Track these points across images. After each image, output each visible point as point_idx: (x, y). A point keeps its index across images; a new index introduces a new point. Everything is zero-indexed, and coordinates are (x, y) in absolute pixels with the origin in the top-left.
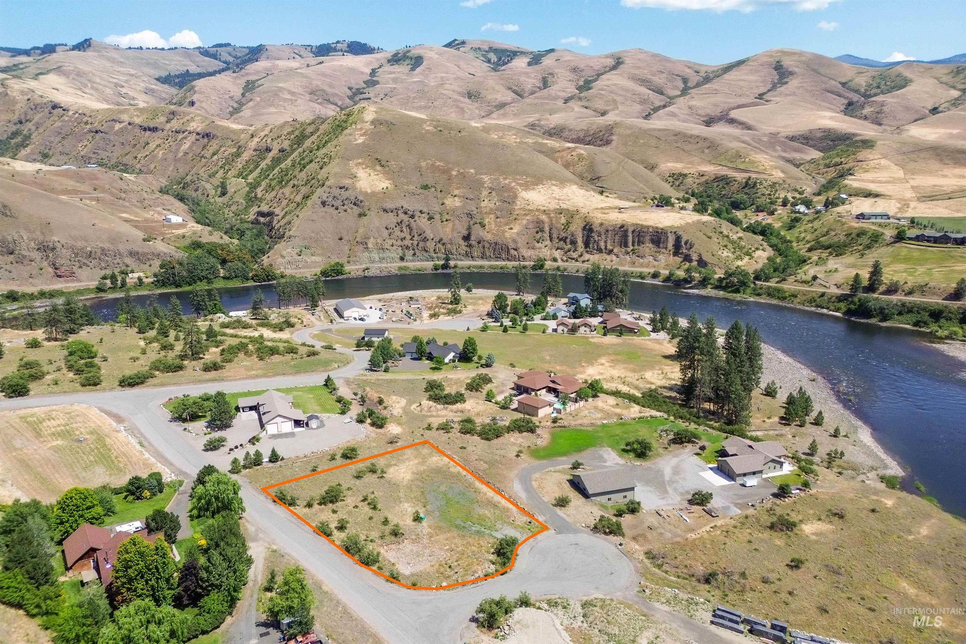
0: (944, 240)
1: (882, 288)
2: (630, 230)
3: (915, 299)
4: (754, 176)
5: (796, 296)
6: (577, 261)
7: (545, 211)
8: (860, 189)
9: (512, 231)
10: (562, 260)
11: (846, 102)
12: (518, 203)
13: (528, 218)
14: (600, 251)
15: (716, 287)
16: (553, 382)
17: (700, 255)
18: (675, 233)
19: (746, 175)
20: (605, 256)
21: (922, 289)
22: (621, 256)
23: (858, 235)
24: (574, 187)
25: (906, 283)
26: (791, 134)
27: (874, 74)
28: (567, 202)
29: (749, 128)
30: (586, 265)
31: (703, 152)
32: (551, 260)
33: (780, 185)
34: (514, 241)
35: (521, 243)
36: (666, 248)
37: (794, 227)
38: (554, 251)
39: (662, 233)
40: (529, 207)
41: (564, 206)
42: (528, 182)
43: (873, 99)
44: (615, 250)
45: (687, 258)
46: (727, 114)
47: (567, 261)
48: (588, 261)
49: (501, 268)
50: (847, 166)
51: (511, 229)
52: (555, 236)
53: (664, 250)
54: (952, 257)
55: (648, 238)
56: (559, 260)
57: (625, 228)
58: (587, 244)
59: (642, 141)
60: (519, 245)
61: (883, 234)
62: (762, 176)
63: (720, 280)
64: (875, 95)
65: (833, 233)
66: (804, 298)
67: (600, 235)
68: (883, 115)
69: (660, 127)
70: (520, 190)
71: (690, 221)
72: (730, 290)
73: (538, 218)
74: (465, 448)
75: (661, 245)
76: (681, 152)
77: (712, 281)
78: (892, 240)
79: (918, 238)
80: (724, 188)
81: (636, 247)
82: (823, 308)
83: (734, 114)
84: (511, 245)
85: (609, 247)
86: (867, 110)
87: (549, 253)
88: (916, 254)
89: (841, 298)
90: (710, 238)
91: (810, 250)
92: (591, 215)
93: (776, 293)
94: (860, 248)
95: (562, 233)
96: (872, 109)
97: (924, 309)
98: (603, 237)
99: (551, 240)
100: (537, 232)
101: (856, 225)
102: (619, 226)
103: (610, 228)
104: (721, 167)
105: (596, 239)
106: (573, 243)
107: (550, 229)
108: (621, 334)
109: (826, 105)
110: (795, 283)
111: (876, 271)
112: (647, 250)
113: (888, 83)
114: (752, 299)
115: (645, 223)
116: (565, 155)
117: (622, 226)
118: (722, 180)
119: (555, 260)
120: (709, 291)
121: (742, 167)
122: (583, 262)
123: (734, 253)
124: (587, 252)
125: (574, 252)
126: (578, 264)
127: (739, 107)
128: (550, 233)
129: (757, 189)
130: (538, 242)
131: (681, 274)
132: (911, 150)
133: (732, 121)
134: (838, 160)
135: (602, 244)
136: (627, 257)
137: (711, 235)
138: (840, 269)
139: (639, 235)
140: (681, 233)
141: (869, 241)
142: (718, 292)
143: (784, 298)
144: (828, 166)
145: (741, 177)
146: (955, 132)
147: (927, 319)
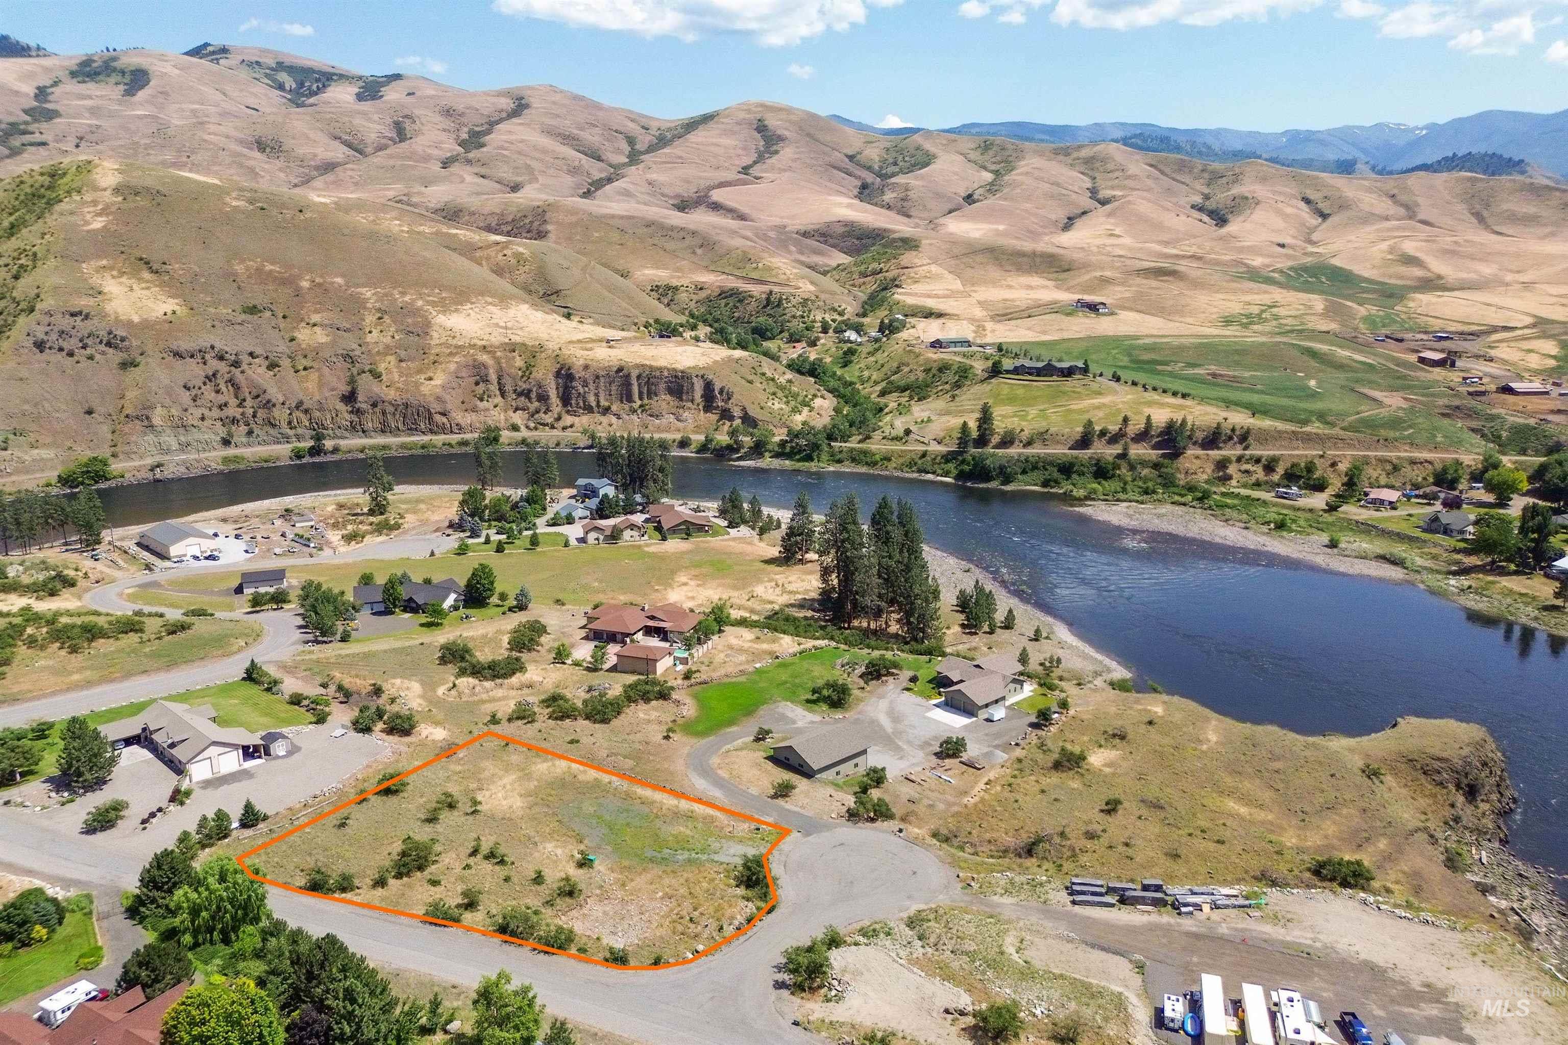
0: (1048, 371)
1: (995, 440)
2: (634, 373)
3: (1036, 450)
4: (776, 289)
5: (889, 460)
6: (553, 427)
7: (485, 347)
8: (917, 307)
9: (432, 382)
10: (527, 427)
11: (859, 184)
12: (435, 335)
13: (457, 359)
14: (589, 409)
15: (777, 455)
16: (652, 618)
17: (744, 409)
18: (702, 377)
19: (766, 288)
20: (599, 417)
21: (1042, 437)
22: (625, 416)
23: (940, 370)
24: (525, 307)
25: (1022, 430)
26: (803, 228)
27: (888, 145)
28: (519, 332)
29: (742, 217)
30: (569, 433)
31: (694, 253)
32: (508, 429)
33: (813, 302)
34: (439, 399)
35: (452, 403)
36: (692, 401)
37: (851, 362)
38: (511, 413)
39: (683, 377)
40: (454, 342)
41: (516, 339)
42: (444, 299)
43: (893, 180)
44: (614, 408)
45: (726, 415)
46: (706, 196)
47: (536, 429)
48: (571, 426)
49: (423, 447)
50: (890, 275)
51: (430, 379)
52: (509, 388)
53: (689, 404)
54: (1064, 393)
55: (662, 386)
56: (523, 428)
57: (625, 371)
58: (565, 400)
59: (597, 235)
60: (449, 406)
61: (971, 367)
62: (786, 290)
63: (783, 444)
64: (893, 175)
65: (906, 369)
66: (901, 460)
67: (585, 384)
68: (910, 203)
69: (618, 212)
70: (434, 313)
71: (718, 358)
72: (798, 457)
73: (475, 360)
74: (577, 741)
75: (684, 397)
76: (662, 252)
77: (770, 447)
78: (986, 375)
79: (1017, 371)
80: (737, 308)
81: (646, 401)
82: (928, 473)
83: (717, 195)
84: (435, 407)
85: (604, 403)
86: (889, 196)
87: (502, 417)
88: (1020, 392)
89: (948, 458)
90: (751, 382)
91: (883, 394)
92: (565, 351)
93: (862, 457)
94: (947, 387)
95: (520, 383)
96: (895, 195)
97: (1051, 464)
98: (592, 386)
99: (503, 394)
100: (477, 384)
101: (935, 357)
102: (615, 369)
103: (602, 373)
104: (724, 276)
105: (581, 391)
106: (543, 398)
107: (499, 378)
108: (688, 535)
109: (833, 186)
110: (884, 441)
111: (986, 418)
112: (663, 405)
113: (907, 159)
114: (831, 469)
115: (654, 364)
116: (493, 254)
117: (620, 370)
118: (731, 296)
119: (515, 428)
120: (767, 462)
121: (754, 275)
122: (564, 428)
123: (787, 403)
124: (568, 412)
125: (545, 413)
126: (555, 432)
127: (721, 185)
128: (499, 383)
129: (785, 309)
130: (481, 400)
131: (723, 438)
132: (963, 251)
133: (716, 207)
134: (875, 266)
135: (592, 399)
136: (635, 417)
137: (750, 378)
138: (933, 418)
139: (648, 383)
140: (710, 377)
141: (957, 378)
142: (782, 462)
143: (875, 464)
144: (864, 275)
145: (757, 290)
146: (1001, 227)
147: (1056, 475)
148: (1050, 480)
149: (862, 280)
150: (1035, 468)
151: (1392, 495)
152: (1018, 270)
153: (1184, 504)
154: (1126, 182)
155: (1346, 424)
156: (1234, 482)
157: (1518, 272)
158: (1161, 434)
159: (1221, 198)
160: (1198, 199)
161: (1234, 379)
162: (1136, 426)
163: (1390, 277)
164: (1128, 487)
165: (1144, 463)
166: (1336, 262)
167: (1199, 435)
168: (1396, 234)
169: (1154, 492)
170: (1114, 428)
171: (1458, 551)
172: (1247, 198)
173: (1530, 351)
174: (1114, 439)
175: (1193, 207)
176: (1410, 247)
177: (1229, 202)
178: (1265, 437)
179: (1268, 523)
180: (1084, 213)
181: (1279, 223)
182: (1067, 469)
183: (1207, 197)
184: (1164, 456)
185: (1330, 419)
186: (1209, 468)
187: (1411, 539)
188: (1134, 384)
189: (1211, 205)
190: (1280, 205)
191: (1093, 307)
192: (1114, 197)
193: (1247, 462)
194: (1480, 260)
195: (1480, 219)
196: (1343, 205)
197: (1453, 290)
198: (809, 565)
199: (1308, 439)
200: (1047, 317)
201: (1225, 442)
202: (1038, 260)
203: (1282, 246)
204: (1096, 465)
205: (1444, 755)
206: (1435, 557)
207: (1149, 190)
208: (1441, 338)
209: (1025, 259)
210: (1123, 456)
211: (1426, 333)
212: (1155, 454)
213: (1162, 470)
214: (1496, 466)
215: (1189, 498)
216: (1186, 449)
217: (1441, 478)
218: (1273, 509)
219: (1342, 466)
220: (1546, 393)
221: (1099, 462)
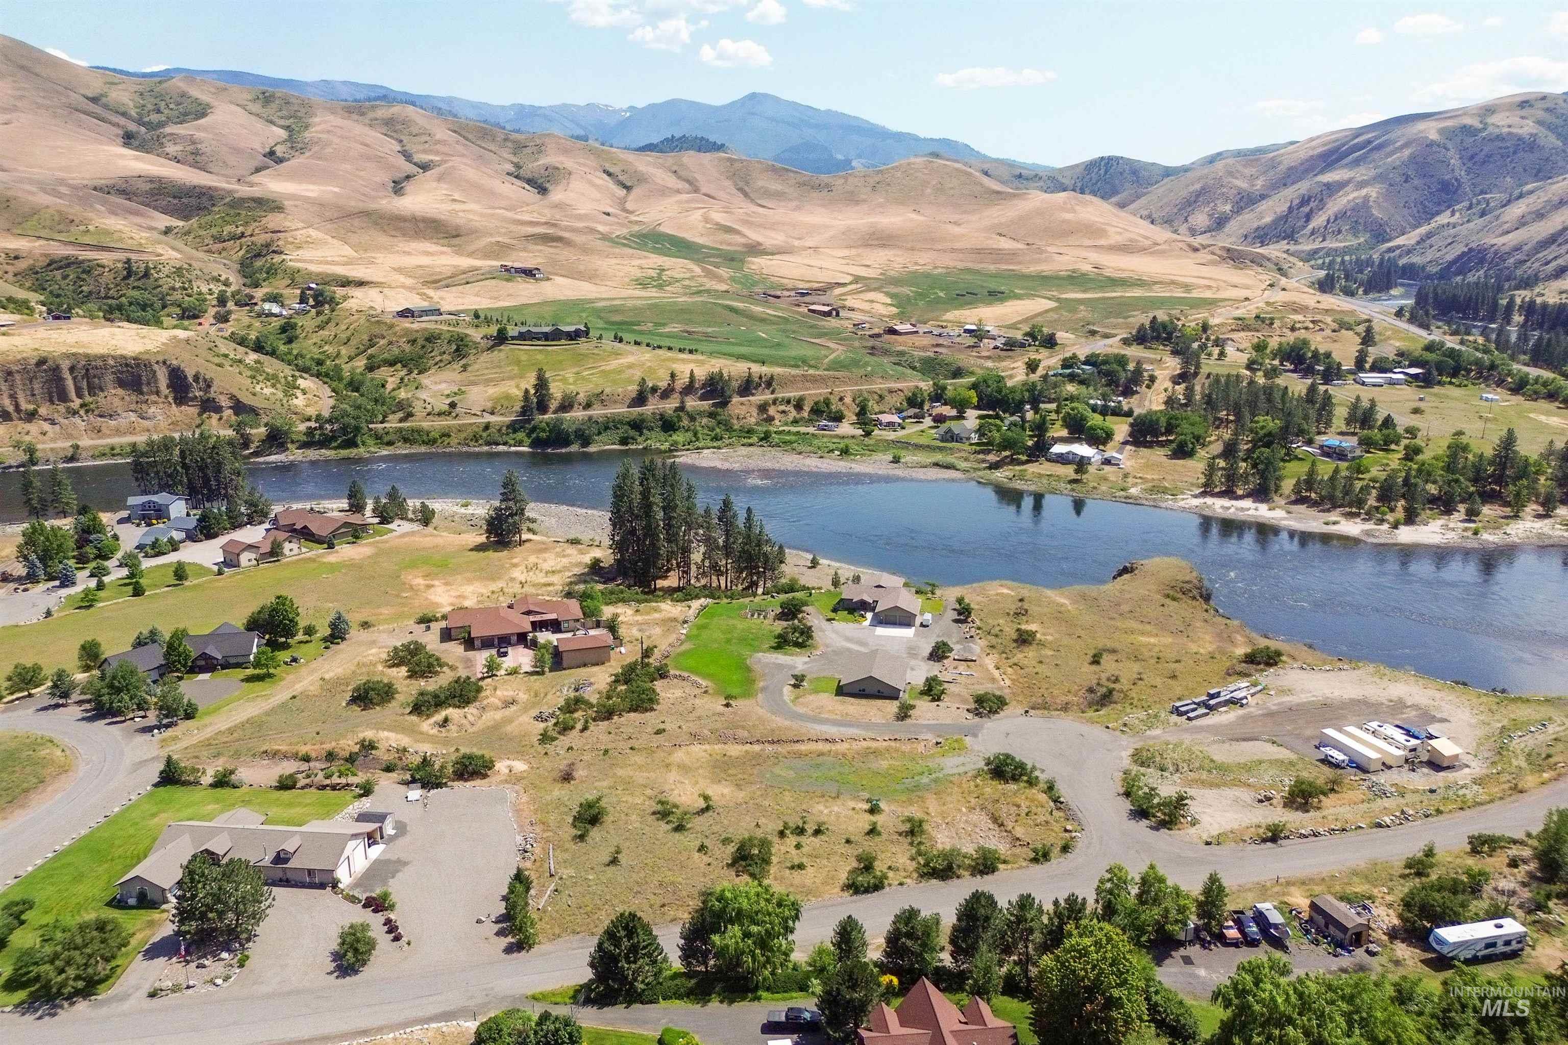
0: (555, 336)
1: (553, 405)
2: (65, 365)
4: (133, 257)
5: (449, 436)
8: (328, 275)
15: (305, 445)
17: (232, 397)
18: (164, 363)
19: (123, 256)
20: (23, 425)
21: (598, 398)
22: (62, 420)
23: (428, 340)
25: (578, 393)
33: (187, 270)
36: (158, 393)
37: (297, 337)
39: (138, 365)
44: (43, 411)
45: (209, 406)
50: (258, 240)
53: (154, 398)
54: (582, 356)
55: (109, 378)
57: (50, 363)
61: (467, 335)
62: (145, 257)
63: (310, 432)
65: (382, 342)
66: (463, 435)
72: (334, 444)
75: (145, 389)
77: (293, 437)
78: (491, 343)
79: (522, 337)
81: (88, 399)
82: (497, 444)
85: (26, 406)
86: (172, 148)
89: (513, 427)
90: (219, 365)
91: (371, 368)
93: (416, 435)
94: (448, 357)
96: (179, 148)
97: (620, 422)
101: (415, 326)
102: (34, 361)
103: (14, 368)
104: (44, 242)
108: (357, 537)
109: (89, 133)
110: (431, 418)
111: (542, 384)
112: (116, 402)
113: (171, 106)
114: (385, 453)
115: (89, 351)
117: (42, 362)
118: (68, 265)
120: (295, 455)
121: (87, 240)
123: (273, 386)
129: (156, 280)
134: (228, 229)
136: (77, 420)
137: (217, 360)
138: (463, 388)
139: (87, 375)
140: (175, 362)
141: (454, 347)
142: (317, 452)
143: (434, 441)
144: (219, 239)
145: (105, 258)
146: (336, 190)
147: (632, 433)
148: (627, 438)
149: (220, 246)
150: (607, 428)
151: (895, 419)
152: (404, 235)
153: (751, 445)
154: (438, 147)
155: (825, 366)
156: (777, 422)
157: (799, 239)
158: (704, 386)
159: (532, 167)
160: (511, 168)
161: (706, 335)
162: (683, 381)
163: (721, 243)
164: (700, 436)
165: (701, 414)
166: (664, 229)
167: (735, 384)
168: (693, 206)
169: (721, 438)
170: (663, 384)
171: (979, 452)
172: (557, 168)
173: (872, 301)
174: (666, 394)
175: (508, 174)
176: (718, 217)
177: (542, 171)
178: (787, 382)
179: (832, 451)
180: (408, 177)
181: (596, 194)
182: (638, 425)
183: (518, 166)
184: (714, 405)
185: (812, 363)
186: (755, 412)
187: (940, 449)
188: (637, 343)
189: (526, 172)
190: (589, 176)
191: (529, 273)
192: (432, 161)
193: (781, 403)
194: (770, 228)
195: (746, 195)
196: (642, 179)
197: (773, 254)
198: (527, 545)
199: (814, 380)
200: (487, 282)
201: (756, 388)
202: (421, 225)
203: (608, 214)
204: (661, 419)
205: (1187, 579)
206: (966, 460)
207: (463, 155)
208: (803, 295)
209: (407, 224)
210: (682, 408)
211: (788, 290)
212: (706, 405)
213: (719, 418)
214: (944, 388)
215: (754, 439)
216: (730, 397)
217: (914, 401)
218: (825, 440)
219: (848, 400)
220: (917, 332)
221: (662, 416)
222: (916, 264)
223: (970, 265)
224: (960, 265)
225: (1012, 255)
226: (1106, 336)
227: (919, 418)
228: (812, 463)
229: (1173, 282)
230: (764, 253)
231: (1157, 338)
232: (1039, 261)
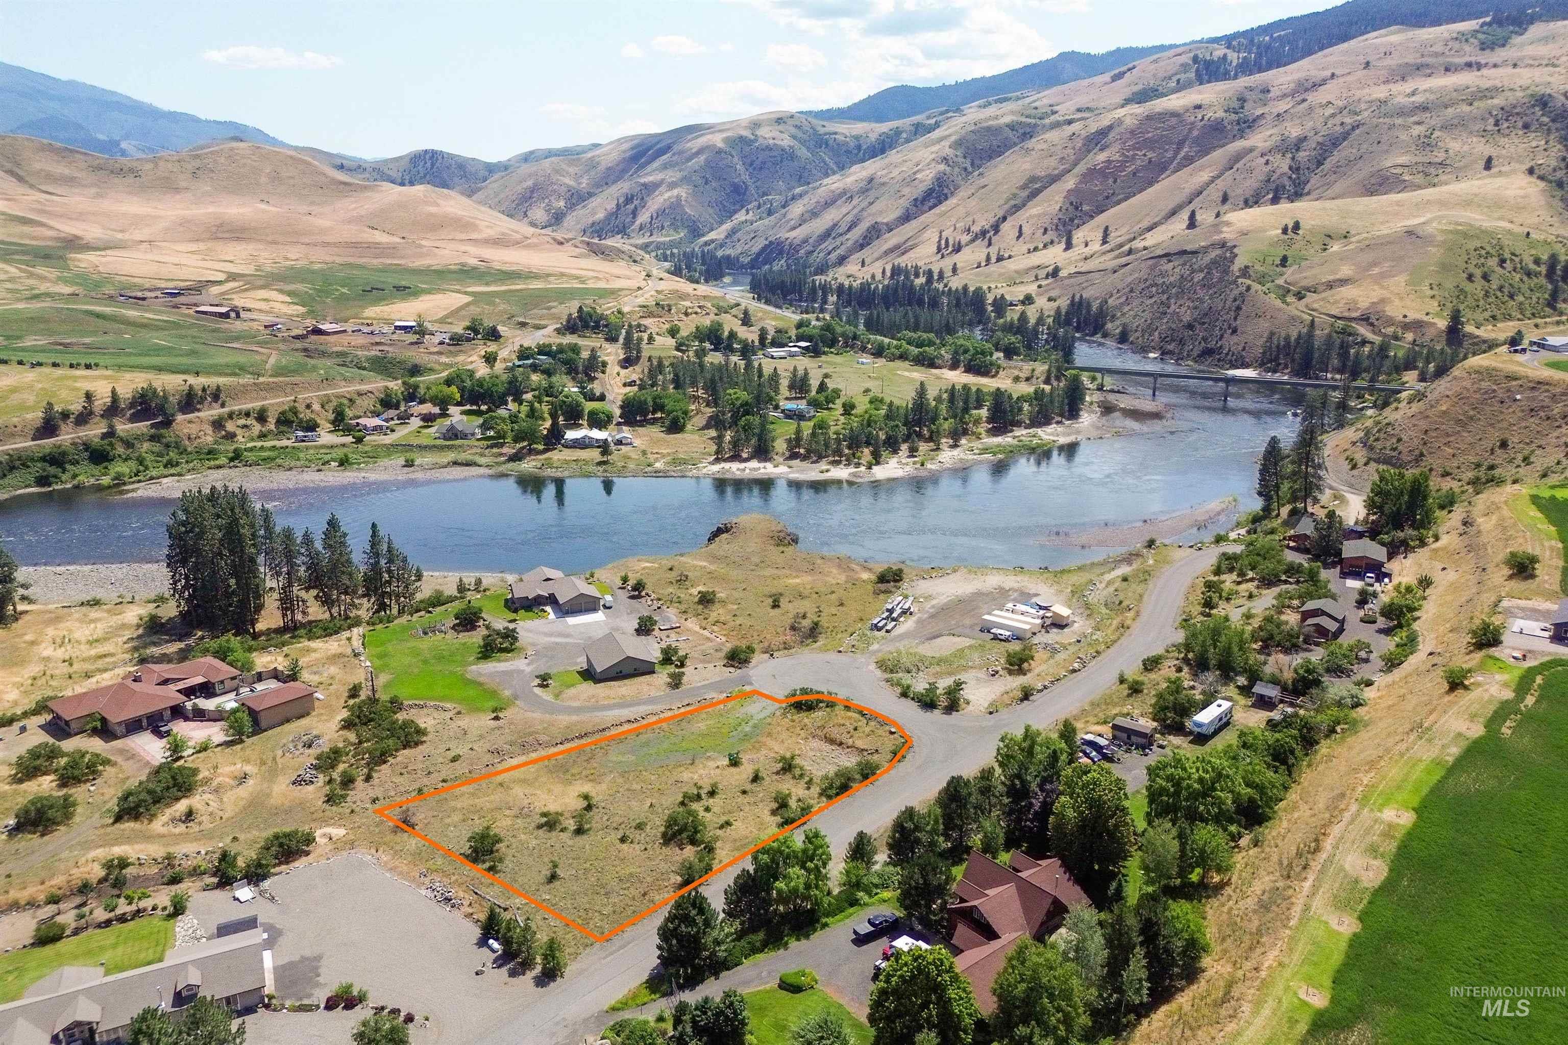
16: (167, 682)
147: (52, 470)
148: (47, 477)
150: (12, 468)
153: (219, 467)
155: (270, 372)
156: (240, 438)
158: (132, 405)
161: (90, 346)
162: (102, 401)
164: (148, 463)
165: (139, 438)
167: (174, 400)
169: (177, 464)
170: (76, 407)
171: (492, 447)
173: (267, 300)
174: (83, 419)
178: (238, 393)
179: (327, 462)
182: (57, 460)
184: (153, 426)
185: (252, 370)
186: (209, 430)
193: (239, 417)
194: (80, 219)
195: (20, 179)
201: (201, 403)
204: (86, 450)
206: (482, 455)
208: (175, 295)
210: (111, 434)
211: (149, 290)
212: (143, 427)
213: (164, 440)
214: (416, 387)
215: (223, 460)
216: (173, 415)
217: (387, 403)
218: (312, 451)
219: (316, 407)
220: (345, 331)
221: (87, 446)
222: (287, 259)
223: (351, 260)
224: (339, 260)
225: (391, 250)
226: (538, 327)
227: (404, 418)
228: (310, 478)
229: (562, 275)
230: (88, 247)
231: (586, 326)
232: (421, 256)
